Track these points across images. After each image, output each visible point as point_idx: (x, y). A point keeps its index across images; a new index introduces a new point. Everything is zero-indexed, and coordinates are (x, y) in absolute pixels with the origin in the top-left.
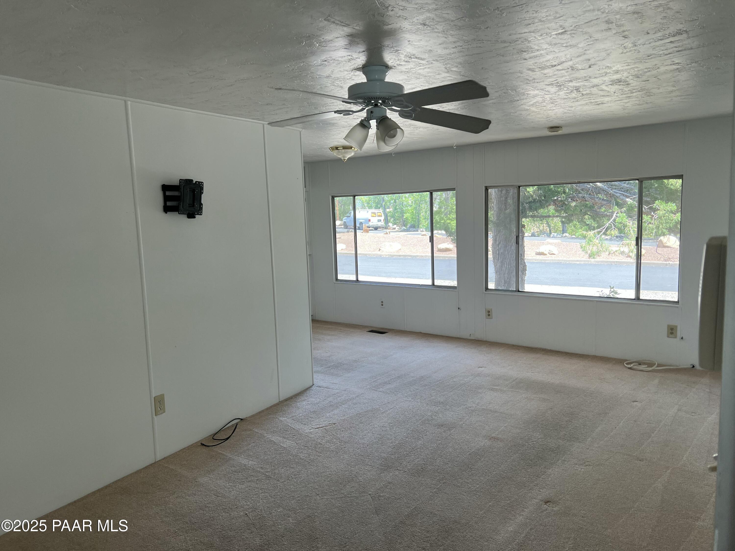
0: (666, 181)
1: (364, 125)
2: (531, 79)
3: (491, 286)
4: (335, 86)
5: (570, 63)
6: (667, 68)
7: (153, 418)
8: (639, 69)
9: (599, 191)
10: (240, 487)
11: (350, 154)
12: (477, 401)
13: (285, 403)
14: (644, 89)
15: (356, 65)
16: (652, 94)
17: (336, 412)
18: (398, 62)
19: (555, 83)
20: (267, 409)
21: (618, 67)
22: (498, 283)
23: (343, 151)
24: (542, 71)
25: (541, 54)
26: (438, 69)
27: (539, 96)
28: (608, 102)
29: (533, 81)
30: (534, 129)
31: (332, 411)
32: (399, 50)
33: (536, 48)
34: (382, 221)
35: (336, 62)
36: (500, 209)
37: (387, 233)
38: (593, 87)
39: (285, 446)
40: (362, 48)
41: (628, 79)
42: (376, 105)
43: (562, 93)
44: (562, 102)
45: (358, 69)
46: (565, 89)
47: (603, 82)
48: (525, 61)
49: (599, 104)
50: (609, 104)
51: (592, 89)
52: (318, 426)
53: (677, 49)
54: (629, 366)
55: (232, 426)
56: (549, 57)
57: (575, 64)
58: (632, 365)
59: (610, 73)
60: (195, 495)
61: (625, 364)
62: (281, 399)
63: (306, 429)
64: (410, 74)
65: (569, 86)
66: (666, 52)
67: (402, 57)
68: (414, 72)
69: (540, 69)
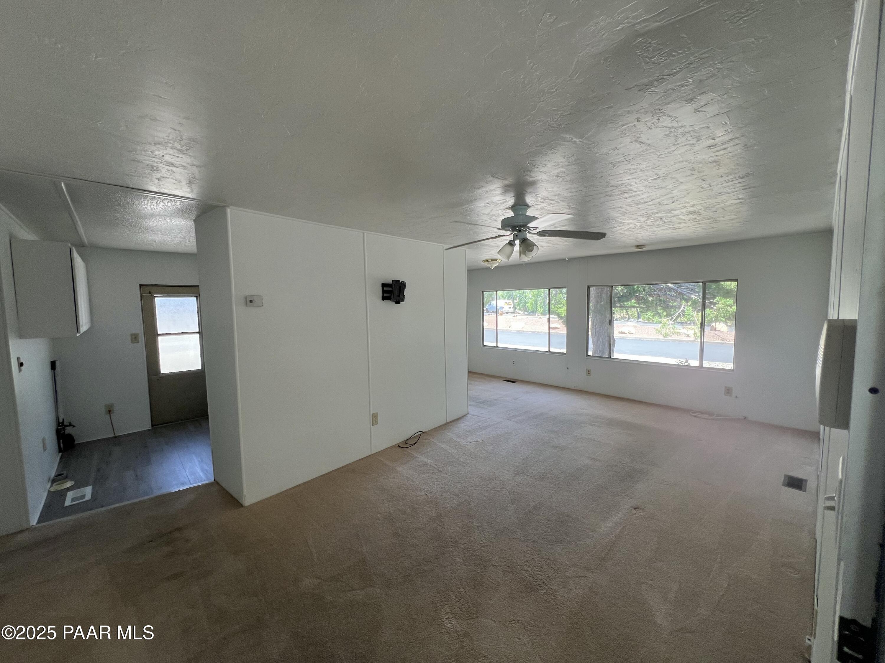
0: (722, 283)
1: (511, 244)
2: (628, 212)
3: (590, 353)
4: (492, 220)
5: (658, 200)
6: (732, 202)
7: (370, 427)
8: (710, 203)
9: (670, 289)
10: (422, 476)
11: (496, 264)
12: (581, 433)
13: (450, 424)
14: (712, 218)
15: (508, 206)
16: (717, 221)
17: (483, 432)
18: (536, 203)
19: (645, 215)
20: (439, 427)
21: (695, 202)
22: (595, 352)
23: (492, 262)
24: (637, 207)
25: (638, 194)
26: (563, 206)
27: (632, 224)
28: (683, 227)
29: (630, 213)
30: (625, 247)
31: (481, 431)
32: (538, 195)
33: (635, 189)
34: (512, 308)
35: (495, 204)
36: (597, 302)
37: (515, 316)
38: (673, 217)
39: (451, 452)
40: (512, 194)
41: (700, 211)
42: (520, 231)
43: (649, 222)
44: (649, 227)
45: (508, 208)
46: (652, 219)
47: (681, 213)
48: (626, 199)
49: (677, 229)
50: (684, 229)
51: (672, 218)
52: (472, 441)
53: (743, 188)
54: (694, 415)
55: (417, 436)
56: (643, 196)
57: (662, 201)
58: (696, 414)
59: (688, 206)
60: (395, 478)
61: (691, 413)
62: (448, 421)
63: (464, 442)
64: (543, 210)
65: (655, 216)
66: (733, 190)
67: (539, 199)
68: (545, 209)
69: (636, 205)
